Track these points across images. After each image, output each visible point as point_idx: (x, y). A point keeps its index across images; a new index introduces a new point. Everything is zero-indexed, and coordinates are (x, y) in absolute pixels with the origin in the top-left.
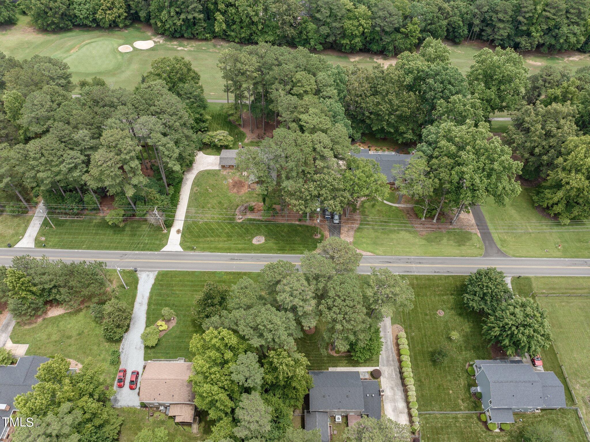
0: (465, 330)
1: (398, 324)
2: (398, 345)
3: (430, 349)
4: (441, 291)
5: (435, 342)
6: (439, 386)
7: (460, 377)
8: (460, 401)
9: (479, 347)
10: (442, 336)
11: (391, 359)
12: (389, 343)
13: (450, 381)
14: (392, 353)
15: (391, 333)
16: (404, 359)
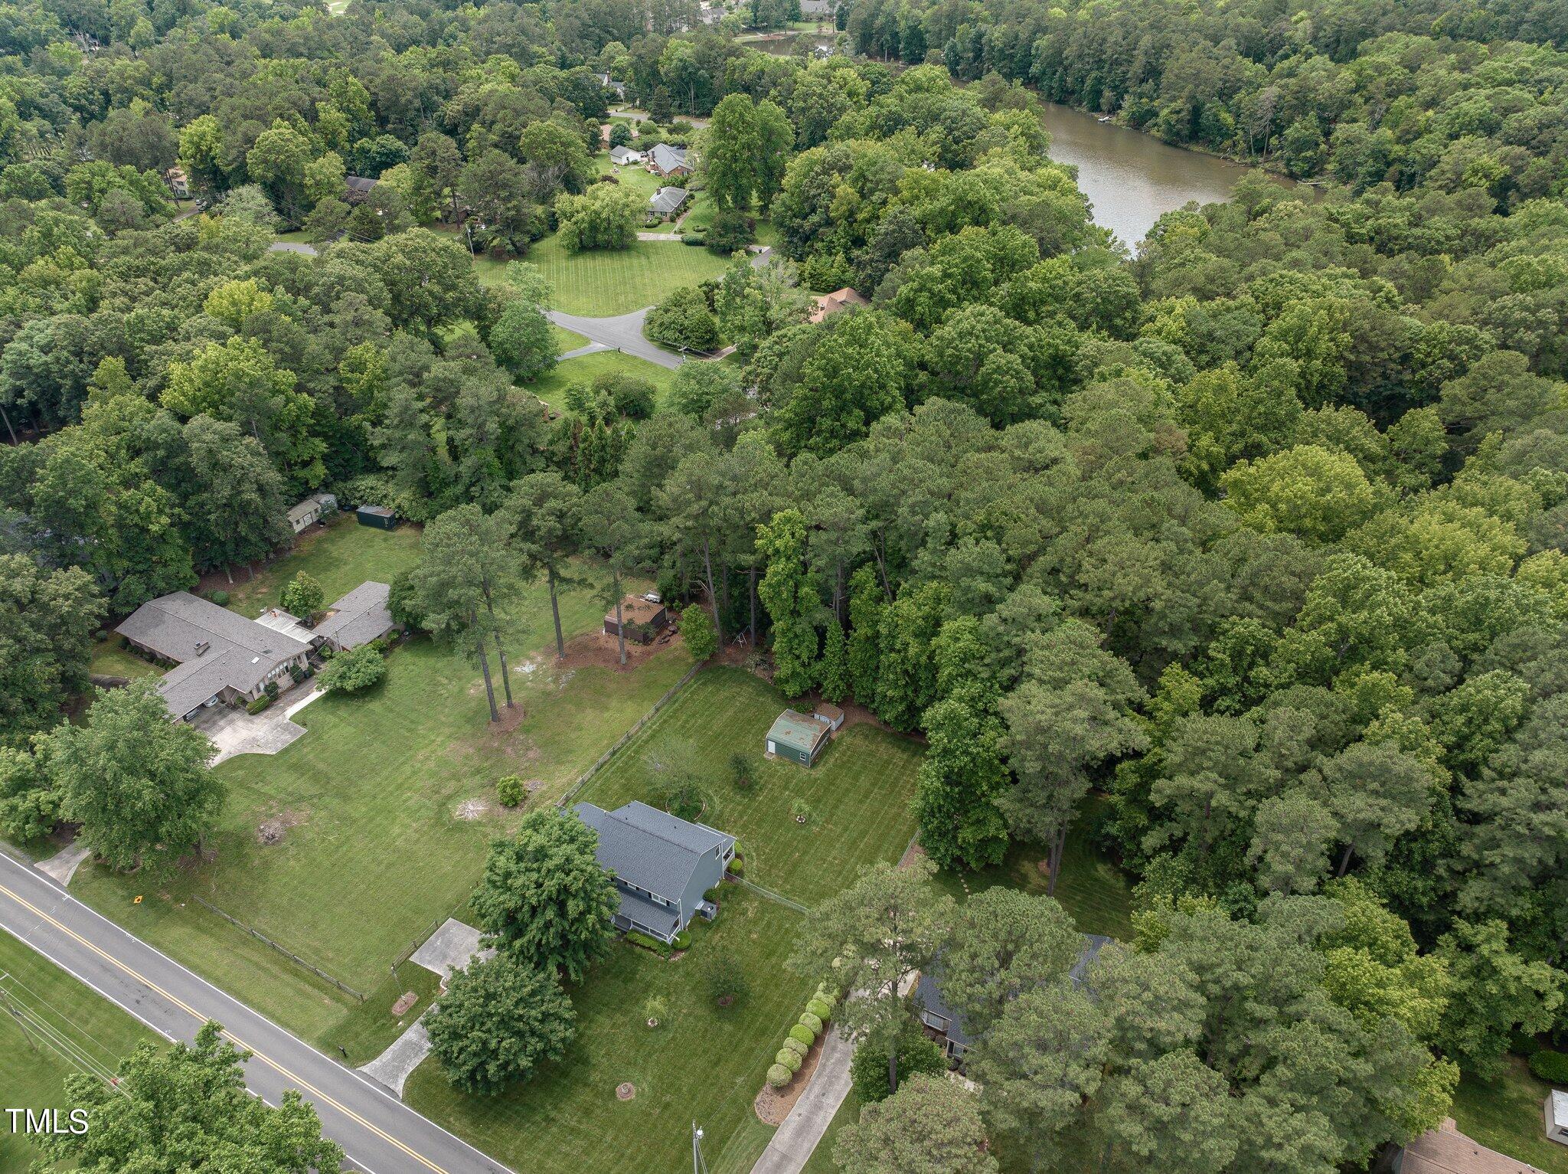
0: (608, 1021)
1: (758, 1122)
2: (797, 1076)
3: (728, 1027)
4: (569, 1143)
5: (704, 1037)
6: (768, 956)
7: (714, 948)
8: (750, 914)
9: (616, 976)
10: (674, 1039)
11: (837, 1055)
12: (817, 1090)
13: (739, 951)
14: (824, 1065)
15: (796, 1110)
16: (817, 1020)
